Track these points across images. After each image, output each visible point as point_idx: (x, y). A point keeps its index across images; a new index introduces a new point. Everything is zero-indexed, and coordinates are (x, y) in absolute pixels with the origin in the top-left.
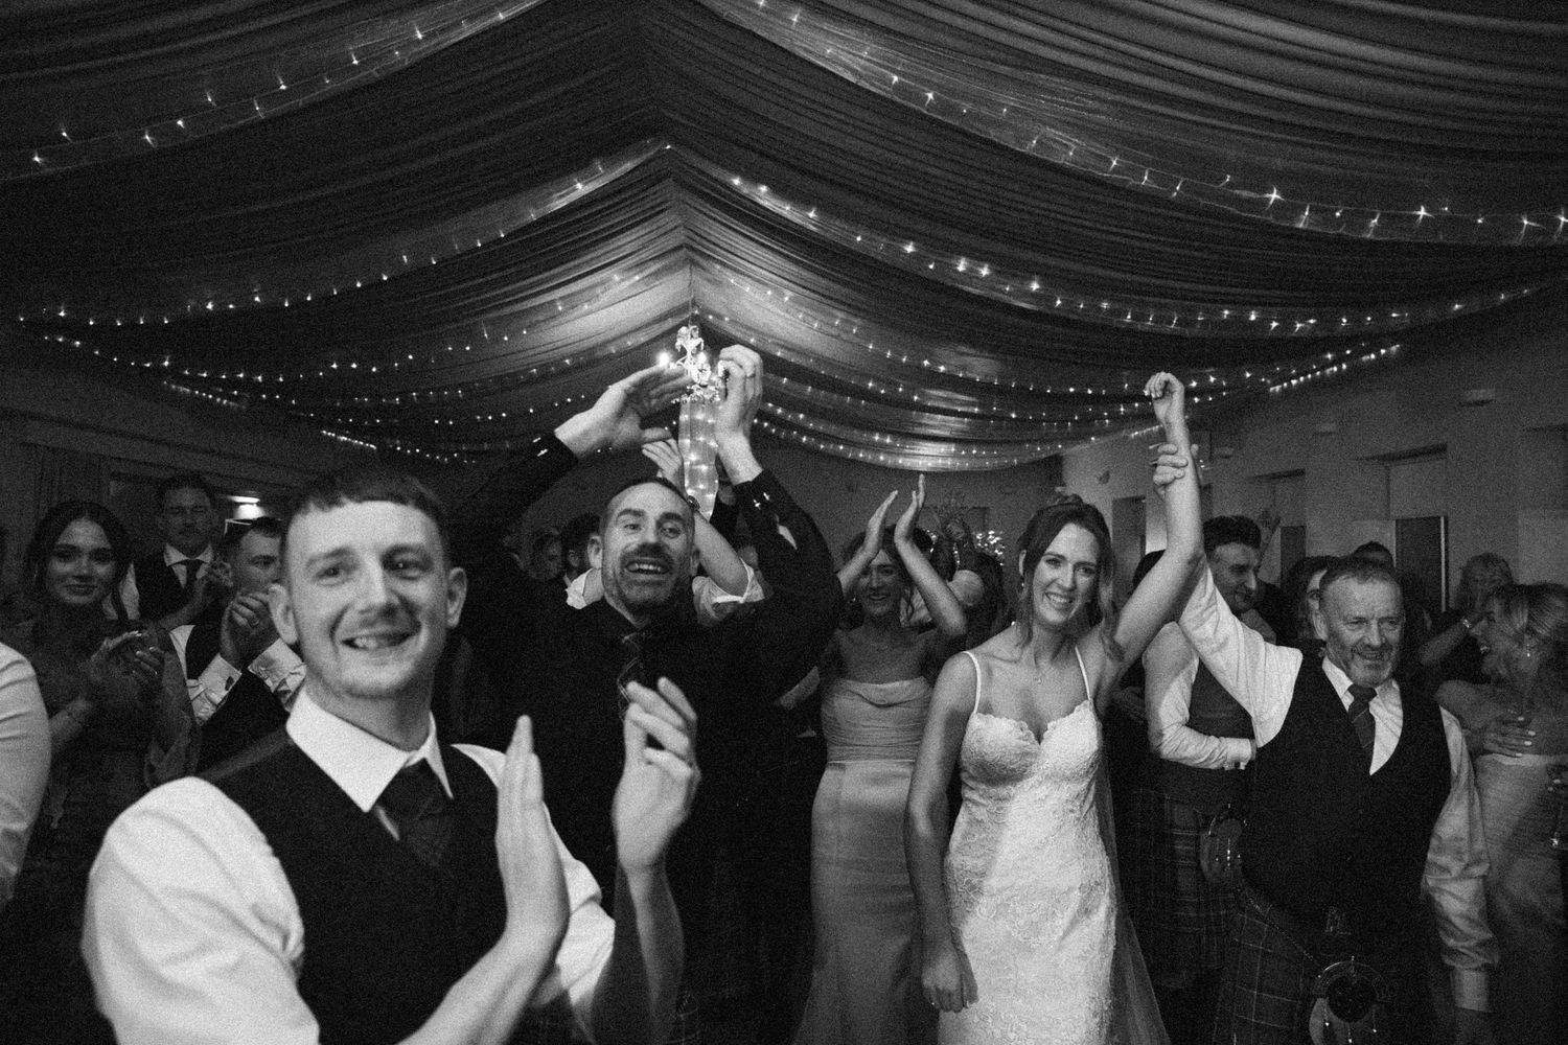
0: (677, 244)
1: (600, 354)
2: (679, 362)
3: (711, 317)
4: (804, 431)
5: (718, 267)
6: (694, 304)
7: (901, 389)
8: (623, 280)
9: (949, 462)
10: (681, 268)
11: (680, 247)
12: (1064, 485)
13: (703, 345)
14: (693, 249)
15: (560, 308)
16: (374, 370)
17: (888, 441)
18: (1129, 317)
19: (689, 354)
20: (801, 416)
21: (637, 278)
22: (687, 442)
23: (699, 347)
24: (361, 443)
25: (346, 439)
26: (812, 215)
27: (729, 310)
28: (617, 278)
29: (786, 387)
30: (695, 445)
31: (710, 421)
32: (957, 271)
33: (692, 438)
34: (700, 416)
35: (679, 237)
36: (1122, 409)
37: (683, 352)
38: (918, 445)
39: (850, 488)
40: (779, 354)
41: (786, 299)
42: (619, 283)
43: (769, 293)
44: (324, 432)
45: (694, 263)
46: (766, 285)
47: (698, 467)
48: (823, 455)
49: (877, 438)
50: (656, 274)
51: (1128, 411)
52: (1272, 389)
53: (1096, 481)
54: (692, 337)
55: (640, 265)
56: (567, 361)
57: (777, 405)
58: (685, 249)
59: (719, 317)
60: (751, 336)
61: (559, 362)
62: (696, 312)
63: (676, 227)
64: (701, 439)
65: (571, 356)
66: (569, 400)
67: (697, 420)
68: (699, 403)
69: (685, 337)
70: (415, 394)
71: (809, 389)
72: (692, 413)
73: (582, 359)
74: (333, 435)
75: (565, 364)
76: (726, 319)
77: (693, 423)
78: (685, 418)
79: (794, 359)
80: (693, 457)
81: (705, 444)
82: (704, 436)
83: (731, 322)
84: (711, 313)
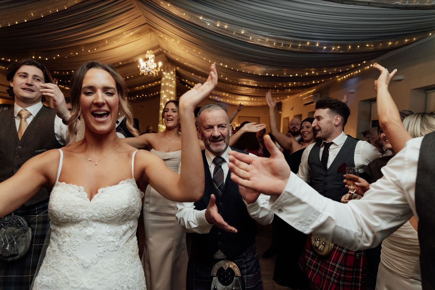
0: (144, 23)
1: (130, 61)
2: (146, 62)
3: (165, 51)
5: (158, 31)
6: (158, 47)
7: (222, 76)
8: (127, 34)
10: (149, 33)
11: (146, 24)
12: (282, 111)
13: (154, 57)
14: (148, 24)
15: (107, 42)
16: (47, 59)
17: (227, 95)
18: (275, 44)
19: (150, 59)
21: (131, 33)
22: (163, 92)
23: (153, 57)
26: (169, 5)
27: (168, 49)
28: (125, 33)
29: (193, 76)
30: (166, 93)
31: (170, 86)
32: (217, 27)
33: (164, 91)
34: (167, 84)
35: (143, 20)
36: (290, 85)
37: (148, 59)
38: (236, 97)
40: (185, 64)
41: (178, 42)
42: (125, 35)
43: (173, 40)
45: (152, 30)
46: (172, 37)
49: (224, 94)
50: (139, 33)
51: (292, 85)
52: (338, 79)
53: (290, 110)
54: (151, 54)
55: (132, 29)
56: (120, 63)
58: (147, 25)
60: (177, 58)
61: (118, 63)
62: (161, 50)
63: (140, 16)
64: (167, 91)
65: (121, 62)
66: (128, 77)
67: (166, 85)
68: (167, 80)
69: (149, 54)
70: (73, 71)
71: (200, 77)
72: (165, 83)
73: (125, 63)
74: (63, 87)
75: (120, 64)
76: (169, 52)
77: (165, 86)
78: (163, 84)
79: (190, 65)
80: (165, 96)
81: (168, 92)
82: (168, 90)
83: (171, 53)
84: (164, 50)
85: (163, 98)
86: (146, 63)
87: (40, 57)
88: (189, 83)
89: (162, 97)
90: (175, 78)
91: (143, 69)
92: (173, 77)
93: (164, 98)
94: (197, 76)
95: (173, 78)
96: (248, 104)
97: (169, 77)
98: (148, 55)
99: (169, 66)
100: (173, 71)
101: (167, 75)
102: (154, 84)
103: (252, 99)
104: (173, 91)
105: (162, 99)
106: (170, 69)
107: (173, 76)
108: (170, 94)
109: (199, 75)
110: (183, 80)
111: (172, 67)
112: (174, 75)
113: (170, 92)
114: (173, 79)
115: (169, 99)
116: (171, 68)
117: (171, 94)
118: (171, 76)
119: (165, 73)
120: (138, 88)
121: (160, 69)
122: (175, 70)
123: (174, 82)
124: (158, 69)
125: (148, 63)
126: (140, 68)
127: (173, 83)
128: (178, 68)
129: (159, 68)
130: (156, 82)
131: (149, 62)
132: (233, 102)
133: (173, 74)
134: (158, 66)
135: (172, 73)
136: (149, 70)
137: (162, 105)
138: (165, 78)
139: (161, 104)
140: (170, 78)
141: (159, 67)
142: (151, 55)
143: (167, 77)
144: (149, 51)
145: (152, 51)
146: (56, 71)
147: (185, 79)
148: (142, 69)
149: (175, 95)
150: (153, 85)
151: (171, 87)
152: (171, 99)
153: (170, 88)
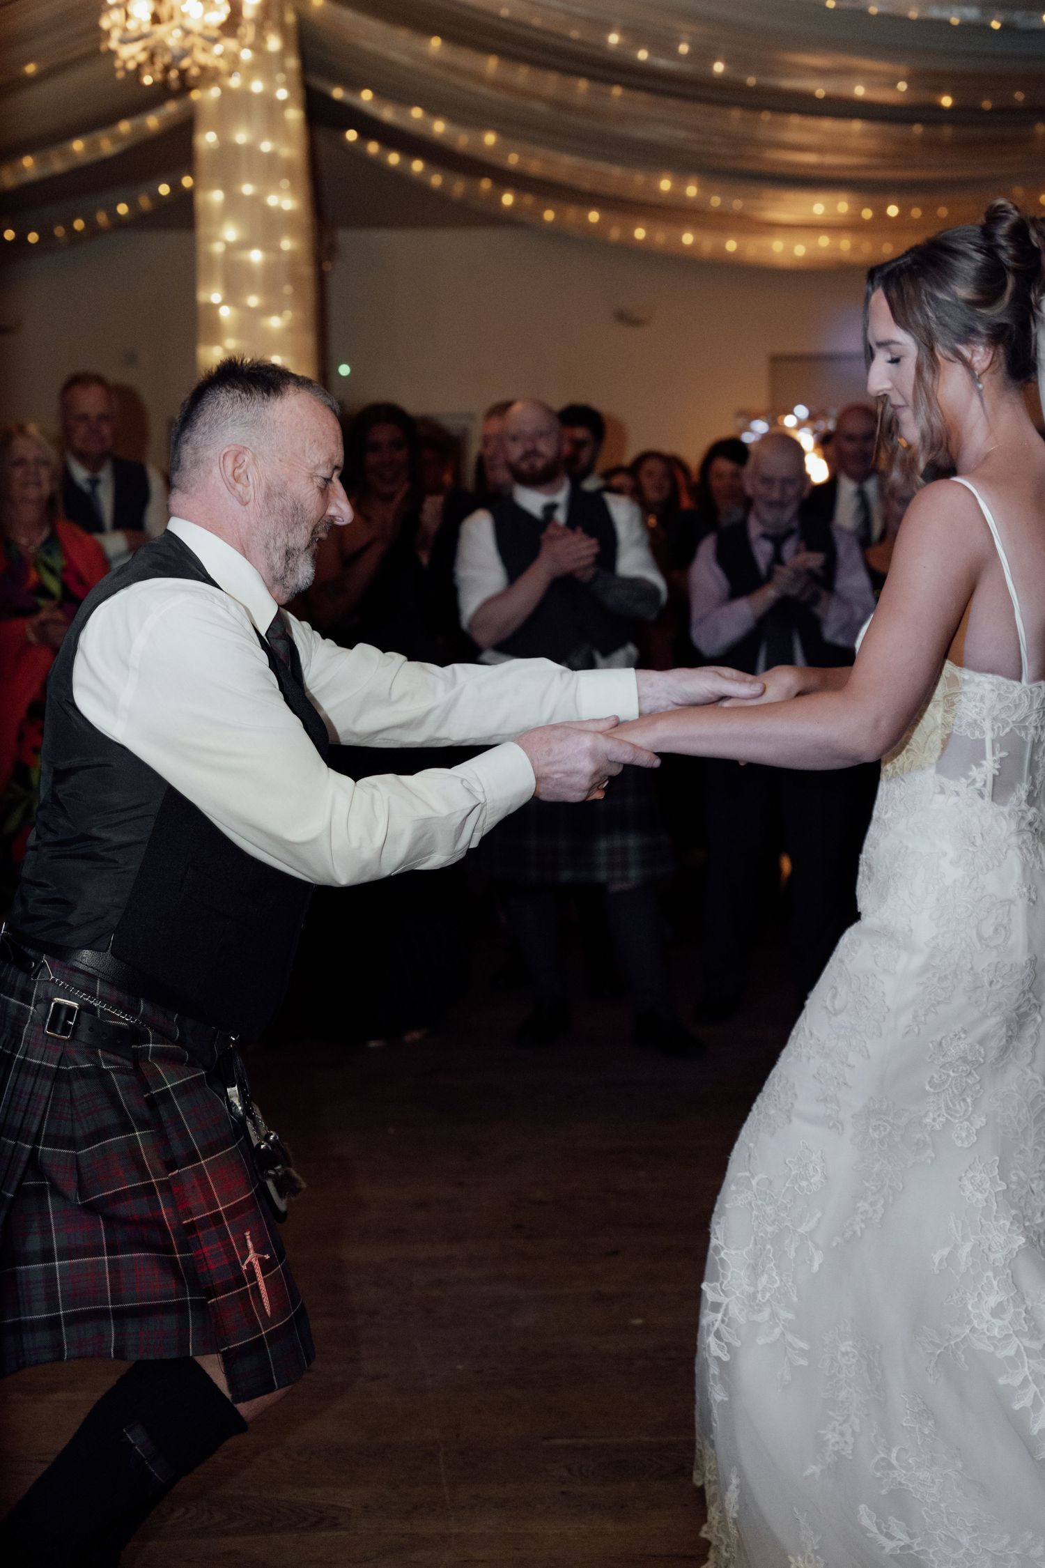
4: (506, 178)
9: (845, 244)
17: (692, 191)
20: (490, 138)
22: (217, 196)
30: (234, 202)
31: (266, 146)
33: (225, 188)
34: (241, 137)
39: (625, 318)
47: (243, 255)
48: (555, 234)
49: (666, 185)
57: (434, 110)
64: (248, 190)
67: (236, 148)
68: (236, 104)
71: (492, 64)
72: (222, 130)
77: (226, 147)
78: (207, 139)
80: (230, 233)
81: (257, 200)
82: (252, 181)
85: (218, 248)
88: (388, 114)
89: (212, 239)
90: (295, 79)
91: (136, 41)
92: (280, 77)
93: (227, 247)
94: (465, 58)
95: (287, 85)
96: (855, 248)
97: (249, 80)
100: (282, 29)
102: (117, 139)
103: (893, 211)
104: (293, 190)
105: (210, 257)
108: (266, 210)
109: (487, 50)
110: (338, 93)
112: (292, 63)
113: (273, 200)
114: (282, 94)
115: (264, 248)
117: (279, 210)
118: (268, 65)
122: (290, 18)
123: (294, 115)
126: (112, 34)
127: (283, 122)
130: (124, 127)
132: (731, 246)
133: (282, 54)
135: (274, 44)
136: (172, 43)
137: (213, 308)
138: (226, 91)
139: (202, 297)
140: (257, 86)
143: (235, 82)
147: (354, 85)
148: (119, 41)
149: (305, 220)
150: (107, 146)
151: (272, 157)
152: (278, 251)
153: (270, 169)
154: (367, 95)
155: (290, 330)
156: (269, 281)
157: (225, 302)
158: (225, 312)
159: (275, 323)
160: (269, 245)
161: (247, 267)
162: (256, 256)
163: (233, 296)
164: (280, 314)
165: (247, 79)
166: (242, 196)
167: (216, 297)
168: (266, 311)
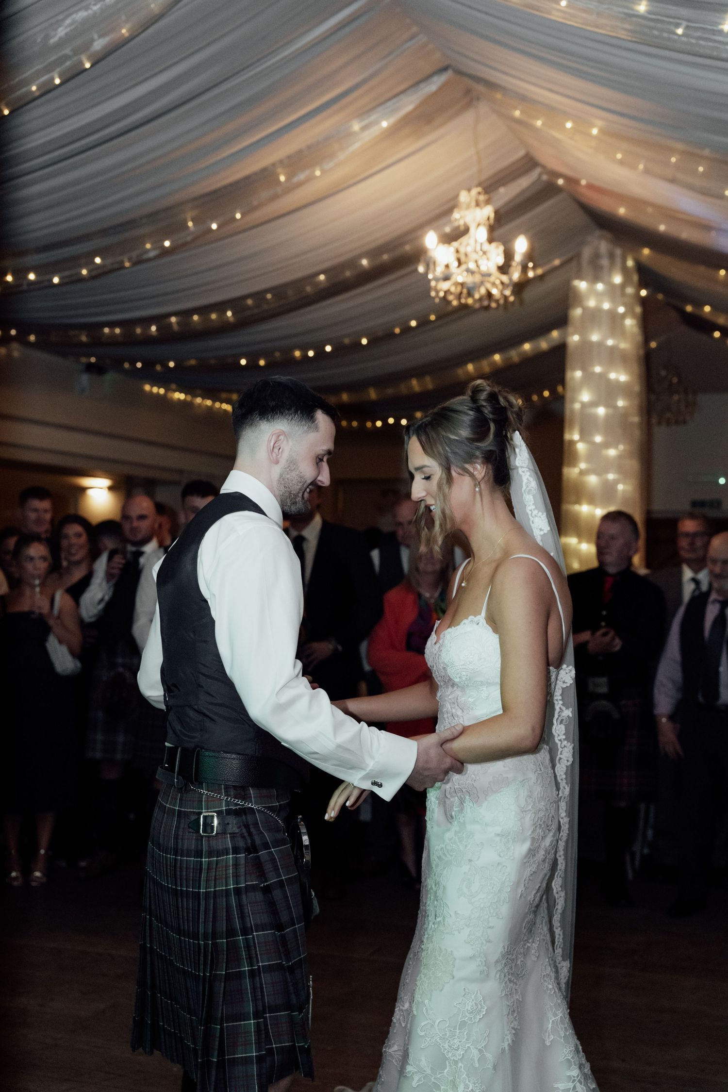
0: (434, 65)
2: (457, 244)
3: (561, 182)
6: (529, 163)
8: (364, 128)
11: (444, 70)
13: (492, 216)
14: (455, 70)
15: (282, 178)
16: (56, 280)
19: (472, 230)
21: (385, 124)
22: (578, 375)
23: (487, 220)
24: (209, 403)
25: (182, 396)
28: (356, 126)
30: (589, 377)
31: (610, 342)
33: (583, 369)
34: (595, 337)
35: (428, 55)
37: (467, 229)
40: (662, 228)
41: (595, 131)
43: (569, 124)
44: (147, 387)
47: (593, 410)
54: (477, 205)
56: (365, 262)
58: (450, 72)
59: (572, 181)
60: (619, 205)
61: (353, 263)
62: (544, 177)
64: (598, 369)
65: (365, 256)
66: (413, 323)
67: (591, 344)
68: (594, 316)
69: (468, 207)
70: (173, 319)
72: (583, 332)
73: (385, 257)
74: (162, 391)
75: (362, 265)
76: (583, 182)
77: (585, 344)
79: (686, 234)
80: (585, 396)
81: (603, 376)
82: (600, 364)
83: (590, 186)
84: (559, 175)
85: (577, 406)
86: (457, 251)
87: (32, 276)
88: (726, 321)
89: (573, 401)
91: (446, 278)
92: (623, 299)
93: (584, 405)
95: (625, 305)
97: (601, 302)
98: (463, 213)
99: (604, 247)
100: (625, 271)
101: (592, 291)
102: (546, 341)
104: (626, 369)
105: (572, 411)
106: (605, 262)
107: (623, 294)
108: (608, 381)
110: (689, 308)
111: (618, 252)
112: (631, 289)
113: (613, 376)
114: (621, 310)
115: (607, 406)
116: (612, 256)
117: (617, 381)
118: (614, 292)
119: (582, 285)
120: (475, 369)
121: (519, 268)
122: (630, 263)
123: (629, 322)
124: (512, 269)
125: (462, 250)
126: (430, 276)
127: (622, 326)
128: (646, 251)
129: (514, 264)
130: (555, 333)
131: (467, 244)
133: (623, 286)
134: (509, 255)
135: (618, 279)
136: (469, 279)
137: (572, 443)
138: (585, 309)
139: (567, 437)
140: (606, 306)
141: (518, 258)
142: (478, 210)
143: (592, 303)
144: (469, 190)
145: (479, 189)
146: (112, 325)
147: (699, 305)
148: (437, 280)
149: (637, 388)
150: (544, 346)
151: (613, 349)
152: (615, 407)
153: (613, 357)
154: (707, 309)
155: (620, 457)
156: (608, 426)
157: (582, 439)
158: (581, 447)
159: (612, 452)
160: (609, 403)
161: (595, 417)
162: (601, 411)
163: (585, 435)
164: (616, 448)
165: (600, 302)
166: (594, 374)
167: (576, 437)
168: (606, 445)
